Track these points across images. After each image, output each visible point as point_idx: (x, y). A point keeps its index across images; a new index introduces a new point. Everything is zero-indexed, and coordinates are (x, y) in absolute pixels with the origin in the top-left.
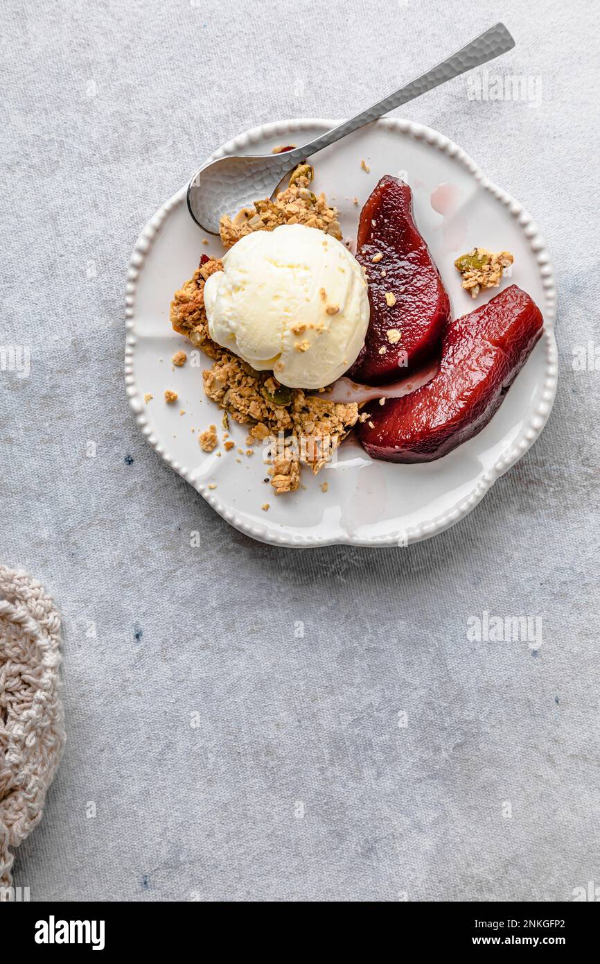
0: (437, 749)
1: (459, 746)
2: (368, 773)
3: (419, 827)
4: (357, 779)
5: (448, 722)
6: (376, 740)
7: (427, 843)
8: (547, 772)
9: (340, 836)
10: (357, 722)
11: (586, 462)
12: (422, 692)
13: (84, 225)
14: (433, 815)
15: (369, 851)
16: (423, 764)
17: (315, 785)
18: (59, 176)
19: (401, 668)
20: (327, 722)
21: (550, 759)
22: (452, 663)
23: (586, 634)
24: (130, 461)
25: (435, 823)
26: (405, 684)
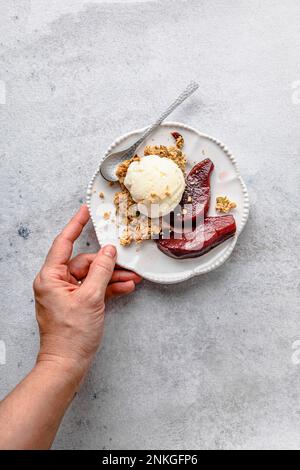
0: (200, 349)
1: (208, 348)
2: (176, 357)
3: (194, 377)
4: (172, 359)
5: (205, 338)
6: (178, 346)
7: (197, 382)
8: (240, 356)
9: (166, 380)
10: (172, 339)
11: (254, 244)
12: (195, 328)
13: (71, 158)
14: (199, 372)
15: (176, 385)
16: (195, 354)
17: (157, 362)
18: (63, 141)
19: (187, 320)
20: (161, 339)
21: (242, 352)
22: (206, 318)
23: (254, 306)
24: (88, 244)
25: (200, 375)
26: (189, 326)
